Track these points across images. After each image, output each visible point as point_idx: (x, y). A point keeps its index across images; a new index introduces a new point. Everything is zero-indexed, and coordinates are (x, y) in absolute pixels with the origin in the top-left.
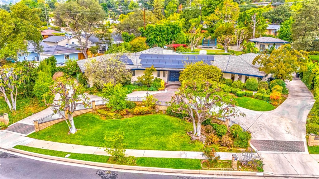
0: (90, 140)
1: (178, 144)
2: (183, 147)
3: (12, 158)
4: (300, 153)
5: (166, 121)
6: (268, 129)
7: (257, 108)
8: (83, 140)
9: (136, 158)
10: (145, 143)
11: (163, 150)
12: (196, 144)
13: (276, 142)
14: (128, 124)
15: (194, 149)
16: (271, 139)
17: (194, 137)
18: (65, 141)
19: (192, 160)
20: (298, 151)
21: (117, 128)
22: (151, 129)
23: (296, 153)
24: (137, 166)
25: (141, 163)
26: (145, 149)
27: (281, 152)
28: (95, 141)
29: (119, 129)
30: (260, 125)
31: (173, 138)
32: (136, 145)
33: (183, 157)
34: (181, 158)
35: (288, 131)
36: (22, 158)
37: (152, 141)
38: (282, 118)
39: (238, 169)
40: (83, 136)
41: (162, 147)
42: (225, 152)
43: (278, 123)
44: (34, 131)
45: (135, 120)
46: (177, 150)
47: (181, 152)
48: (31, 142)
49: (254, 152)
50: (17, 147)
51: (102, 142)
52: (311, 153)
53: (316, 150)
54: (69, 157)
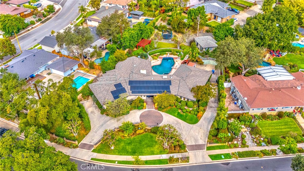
0: (122, 152)
1: (158, 151)
2: (161, 153)
4: (203, 150)
5: (152, 137)
6: (194, 137)
7: (190, 122)
8: (119, 152)
9: (144, 161)
10: (145, 152)
11: (153, 155)
12: (166, 151)
13: (196, 145)
14: (136, 141)
15: (165, 153)
16: (194, 144)
17: (164, 147)
18: (111, 154)
19: (164, 159)
20: (203, 149)
21: (131, 144)
22: (146, 144)
23: (202, 150)
24: (145, 165)
26: (146, 155)
27: (196, 151)
28: (124, 152)
29: (132, 145)
30: (191, 135)
31: (156, 148)
32: (142, 154)
33: (161, 158)
35: (201, 138)
37: (148, 151)
38: (200, 129)
39: (181, 163)
40: (118, 150)
41: (152, 153)
42: (176, 153)
43: (198, 133)
44: (93, 148)
45: (138, 138)
46: (159, 154)
47: (160, 155)
48: (96, 155)
49: (187, 152)
50: (92, 159)
51: (127, 153)
52: (207, 150)
53: (209, 148)
54: (118, 163)
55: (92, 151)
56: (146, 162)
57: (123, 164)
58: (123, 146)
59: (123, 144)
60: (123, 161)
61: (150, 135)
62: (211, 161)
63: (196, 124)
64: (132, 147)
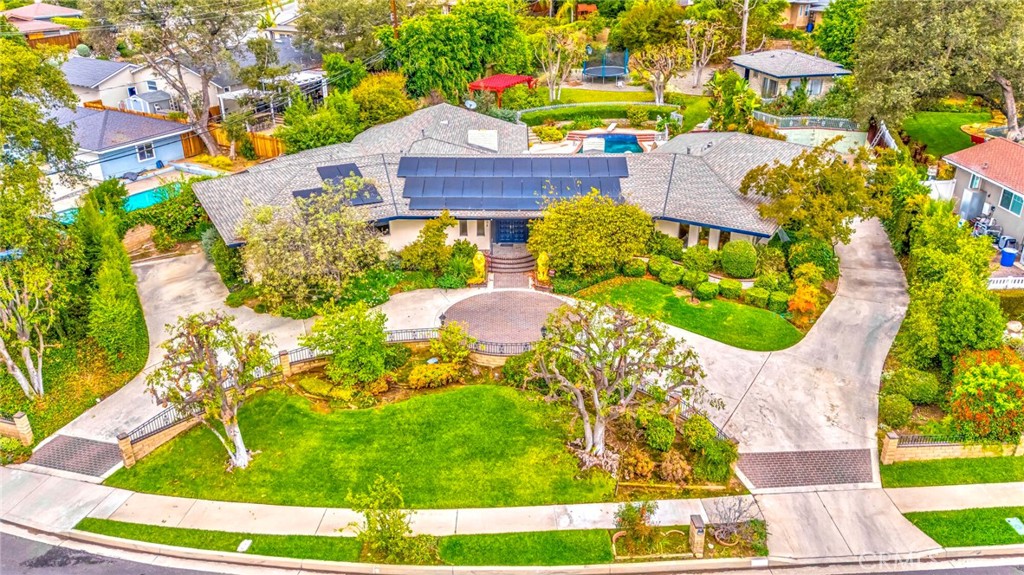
0: (298, 486)
1: (544, 483)
2: (561, 493)
3: (82, 567)
4: (861, 485)
5: (505, 407)
6: (782, 413)
7: (753, 340)
8: (278, 487)
9: (439, 539)
10: (455, 486)
11: (507, 504)
12: (595, 480)
13: (802, 456)
14: (399, 424)
15: (590, 496)
16: (788, 446)
17: (586, 457)
18: (223, 494)
19: (586, 532)
20: (855, 480)
21: (370, 442)
22: (467, 439)
23: (851, 486)
24: (444, 564)
25: (454, 554)
26: (458, 507)
27: (812, 488)
28: (312, 487)
29: (376, 445)
30: (761, 403)
31: (532, 464)
32: (429, 495)
33: (563, 525)
34: (560, 529)
35: (832, 415)
36: (112, 561)
37: (473, 479)
38: (818, 374)
39: (707, 553)
40: (273, 473)
41: (503, 495)
42: (671, 497)
43: (809, 392)
44: (119, 465)
45: (416, 410)
46: (545, 503)
48: (123, 504)
49: (745, 491)
50: (86, 525)
51: (330, 489)
52: (886, 484)
53: (898, 475)
54: (251, 550)
55: (109, 482)
56: (454, 549)
57: (289, 554)
58: (315, 449)
59: (314, 443)
60: (291, 538)
61: (497, 396)
62: (937, 550)
63: (786, 351)
64: (372, 455)
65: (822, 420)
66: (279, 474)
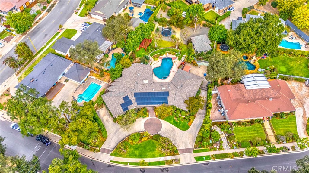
0: (132, 156)
1: (158, 155)
2: (160, 156)
3: (113, 167)
6: (185, 142)
8: (130, 156)
9: (148, 163)
10: (149, 155)
12: (163, 154)
13: (186, 149)
14: (141, 146)
15: (163, 156)
16: (184, 148)
18: (124, 157)
19: (162, 161)
21: (138, 149)
22: (149, 149)
23: (190, 153)
26: (149, 158)
27: (186, 154)
28: (134, 156)
32: (146, 157)
33: (160, 160)
36: (116, 166)
41: (154, 156)
42: (171, 156)
45: (143, 144)
47: (159, 158)
48: (113, 158)
49: (179, 154)
50: (111, 161)
51: (136, 156)
52: (193, 153)
53: (195, 152)
54: (129, 165)
55: (111, 155)
56: (150, 164)
57: (133, 165)
58: (133, 150)
59: (132, 149)
60: (133, 163)
61: (152, 142)
62: (196, 162)
63: (187, 131)
64: (139, 151)
65: (189, 143)
66: (129, 154)
